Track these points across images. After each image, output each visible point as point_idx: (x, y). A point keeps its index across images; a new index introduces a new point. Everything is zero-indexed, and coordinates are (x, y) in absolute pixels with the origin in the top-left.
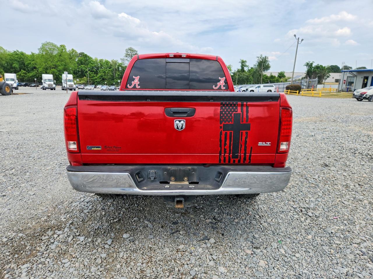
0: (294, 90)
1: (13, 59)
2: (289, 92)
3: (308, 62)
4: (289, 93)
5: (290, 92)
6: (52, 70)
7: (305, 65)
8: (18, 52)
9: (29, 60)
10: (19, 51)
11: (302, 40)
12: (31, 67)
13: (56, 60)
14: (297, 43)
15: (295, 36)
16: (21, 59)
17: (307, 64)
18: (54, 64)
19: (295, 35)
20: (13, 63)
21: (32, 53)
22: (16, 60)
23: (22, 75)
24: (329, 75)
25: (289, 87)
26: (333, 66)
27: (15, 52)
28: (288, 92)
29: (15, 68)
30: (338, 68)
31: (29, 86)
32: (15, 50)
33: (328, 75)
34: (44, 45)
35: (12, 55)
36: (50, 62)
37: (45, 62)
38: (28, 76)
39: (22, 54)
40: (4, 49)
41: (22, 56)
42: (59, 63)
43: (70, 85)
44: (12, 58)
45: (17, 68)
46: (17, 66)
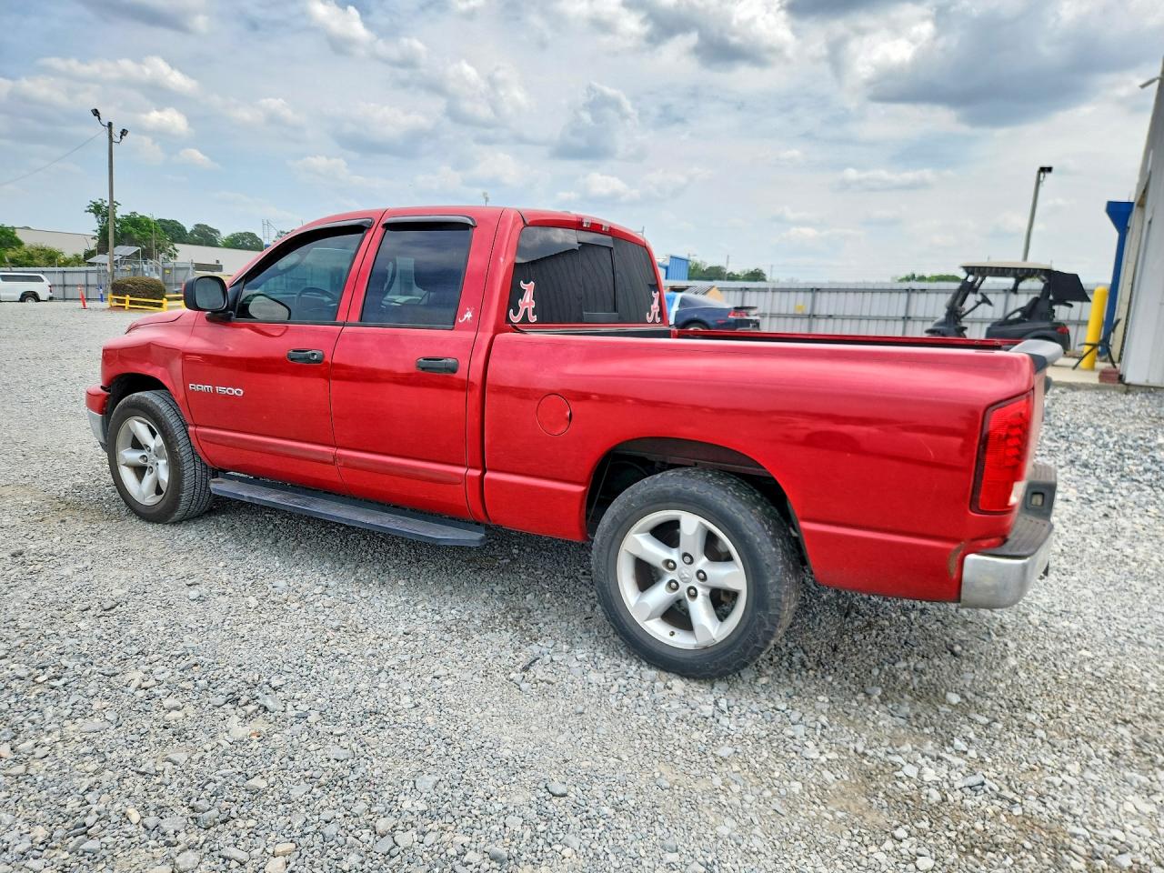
0: (144, 297)
2: (127, 302)
3: (100, 202)
4: (127, 305)
5: (131, 302)
7: (90, 211)
11: (124, 132)
14: (108, 139)
15: (96, 113)
17: (97, 209)
19: (96, 110)
24: (174, 249)
25: (125, 286)
26: (165, 221)
28: (124, 301)
30: (182, 229)
33: (171, 248)
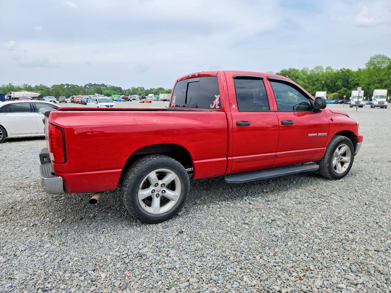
1: (338, 78)
6: (375, 85)
8: (344, 70)
9: (354, 76)
10: (346, 69)
12: (353, 84)
13: (383, 73)
16: (346, 77)
18: (379, 78)
20: (337, 81)
21: (359, 69)
22: (340, 78)
23: (342, 92)
27: (341, 70)
29: (337, 86)
31: (345, 103)
32: (342, 69)
34: (372, 59)
35: (338, 73)
36: (375, 77)
37: (369, 78)
38: (348, 93)
39: (348, 71)
40: (331, 69)
41: (347, 73)
42: (385, 77)
43: (381, 102)
44: (337, 76)
45: (339, 86)
46: (340, 84)
